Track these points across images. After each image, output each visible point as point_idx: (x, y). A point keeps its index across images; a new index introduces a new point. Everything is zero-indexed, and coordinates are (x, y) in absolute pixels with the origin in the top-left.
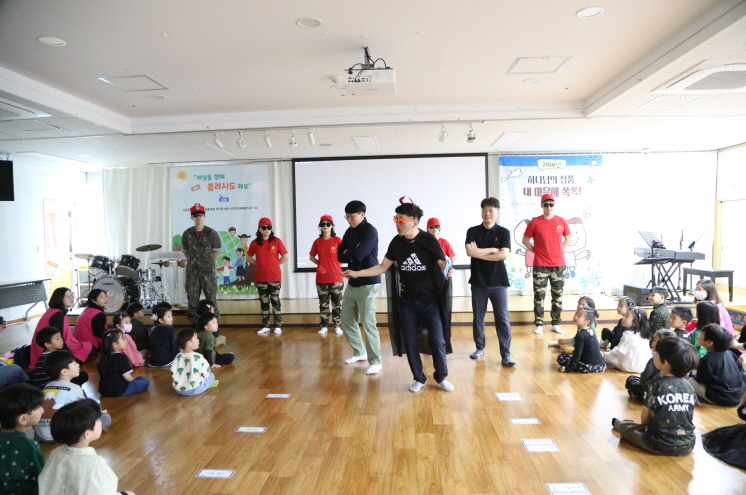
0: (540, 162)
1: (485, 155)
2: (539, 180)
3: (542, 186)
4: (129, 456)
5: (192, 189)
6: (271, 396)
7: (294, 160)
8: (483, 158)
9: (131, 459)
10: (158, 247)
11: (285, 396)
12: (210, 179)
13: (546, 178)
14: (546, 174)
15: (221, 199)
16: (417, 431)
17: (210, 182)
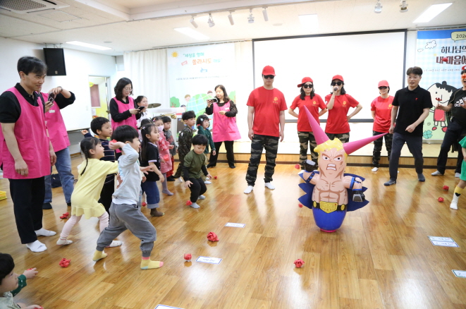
0: (454, 35)
1: (405, 30)
2: (451, 50)
3: (454, 55)
4: (104, 281)
5: (182, 64)
6: (229, 224)
7: (254, 40)
8: (404, 33)
9: (104, 284)
10: (159, 105)
11: (241, 225)
12: (194, 56)
13: (458, 48)
14: (459, 44)
15: (202, 70)
16: (360, 277)
17: (194, 58)
